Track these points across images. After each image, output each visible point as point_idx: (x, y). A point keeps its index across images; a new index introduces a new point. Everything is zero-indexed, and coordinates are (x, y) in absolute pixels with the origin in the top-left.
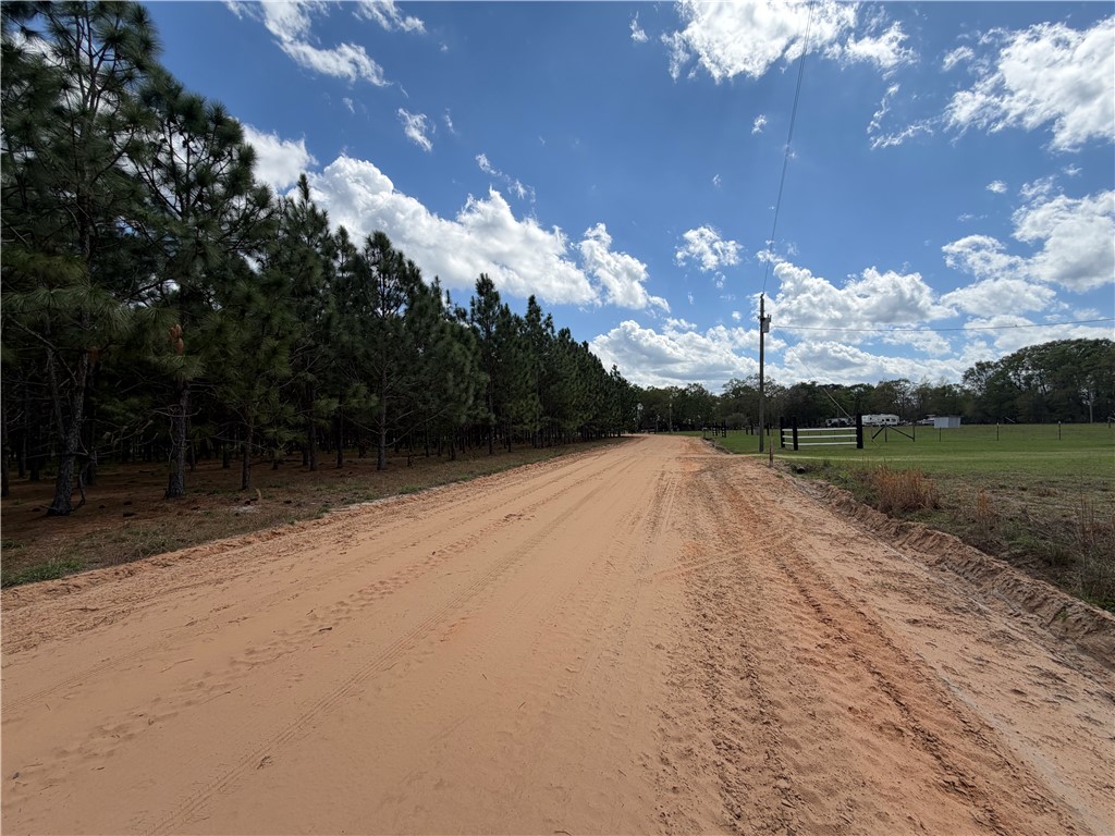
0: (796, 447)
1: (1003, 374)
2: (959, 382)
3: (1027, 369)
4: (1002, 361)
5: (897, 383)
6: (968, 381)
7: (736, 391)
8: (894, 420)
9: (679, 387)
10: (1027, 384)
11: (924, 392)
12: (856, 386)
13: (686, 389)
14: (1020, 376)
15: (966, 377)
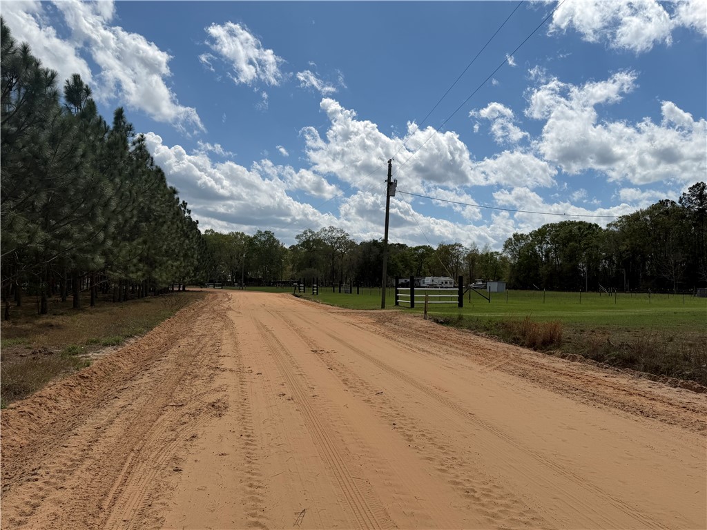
0: (412, 305)
1: (531, 246)
2: (500, 250)
3: (548, 243)
4: (531, 234)
5: (453, 247)
6: (508, 250)
7: (306, 243)
8: (451, 283)
9: (246, 234)
10: (547, 256)
11: (473, 257)
12: (420, 247)
13: (255, 237)
14: (541, 249)
15: (506, 247)
